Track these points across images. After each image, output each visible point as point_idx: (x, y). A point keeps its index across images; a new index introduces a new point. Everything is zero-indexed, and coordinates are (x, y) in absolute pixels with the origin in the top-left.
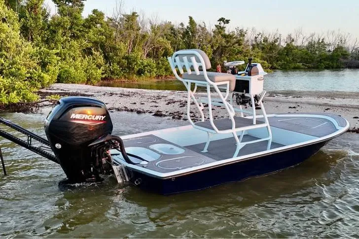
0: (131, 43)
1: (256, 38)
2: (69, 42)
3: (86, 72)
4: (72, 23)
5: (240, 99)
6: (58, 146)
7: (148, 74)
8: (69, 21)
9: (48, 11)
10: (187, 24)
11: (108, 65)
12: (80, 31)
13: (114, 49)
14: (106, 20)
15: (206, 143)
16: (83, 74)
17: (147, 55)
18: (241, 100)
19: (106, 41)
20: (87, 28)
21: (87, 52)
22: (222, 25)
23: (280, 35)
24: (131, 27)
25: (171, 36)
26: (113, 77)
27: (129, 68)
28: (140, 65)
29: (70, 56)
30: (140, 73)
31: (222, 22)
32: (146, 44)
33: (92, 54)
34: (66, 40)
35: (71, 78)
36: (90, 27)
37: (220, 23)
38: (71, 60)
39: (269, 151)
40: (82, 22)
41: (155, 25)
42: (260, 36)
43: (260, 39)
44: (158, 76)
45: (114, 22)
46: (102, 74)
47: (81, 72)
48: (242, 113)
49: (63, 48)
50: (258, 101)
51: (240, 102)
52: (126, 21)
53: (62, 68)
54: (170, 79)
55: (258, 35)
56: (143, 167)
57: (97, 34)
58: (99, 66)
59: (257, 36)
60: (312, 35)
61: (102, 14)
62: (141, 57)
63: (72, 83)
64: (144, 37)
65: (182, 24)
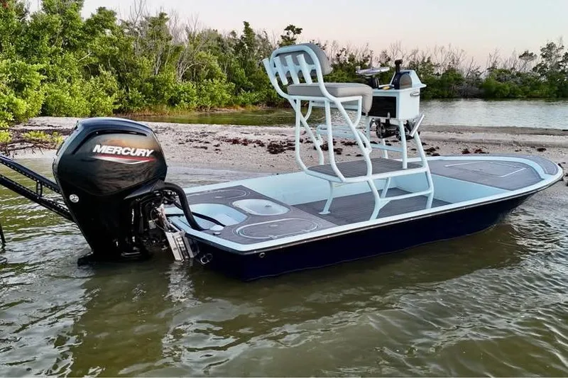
0: (159, 58)
1: (338, 55)
2: (61, 54)
3: (90, 101)
4: (65, 25)
5: (382, 129)
6: (74, 198)
7: (186, 105)
8: (60, 21)
9: (26, 6)
10: (240, 33)
11: (124, 91)
12: (79, 38)
13: (132, 66)
14: (118, 23)
15: (326, 200)
16: (84, 103)
17: (184, 77)
18: (384, 131)
19: (120, 55)
20: (88, 33)
21: (91, 71)
22: (291, 35)
23: (371, 52)
24: (159, 34)
25: (218, 49)
26: (131, 108)
27: (156, 95)
28: (172, 92)
29: (64, 76)
30: (173, 102)
31: (290, 31)
32: (181, 61)
33: (98, 73)
34: (56, 51)
35: (65, 108)
36: (93, 33)
37: (288, 34)
38: (65, 81)
39: (429, 210)
40: (81, 25)
41: (194, 33)
42: (344, 53)
43: (344, 58)
44: (201, 107)
45: (132, 27)
46: (115, 104)
47: (81, 100)
48: (386, 151)
49: (51, 63)
50: (410, 131)
51: (382, 134)
52: (150, 26)
53: (51, 93)
54: (218, 112)
55: (342, 51)
56: (214, 234)
57: (106, 43)
58: (110, 93)
59: (340, 53)
60: (415, 53)
61: (112, 14)
62: (174, 78)
63: (67, 116)
64: (178, 49)
65: (233, 33)
